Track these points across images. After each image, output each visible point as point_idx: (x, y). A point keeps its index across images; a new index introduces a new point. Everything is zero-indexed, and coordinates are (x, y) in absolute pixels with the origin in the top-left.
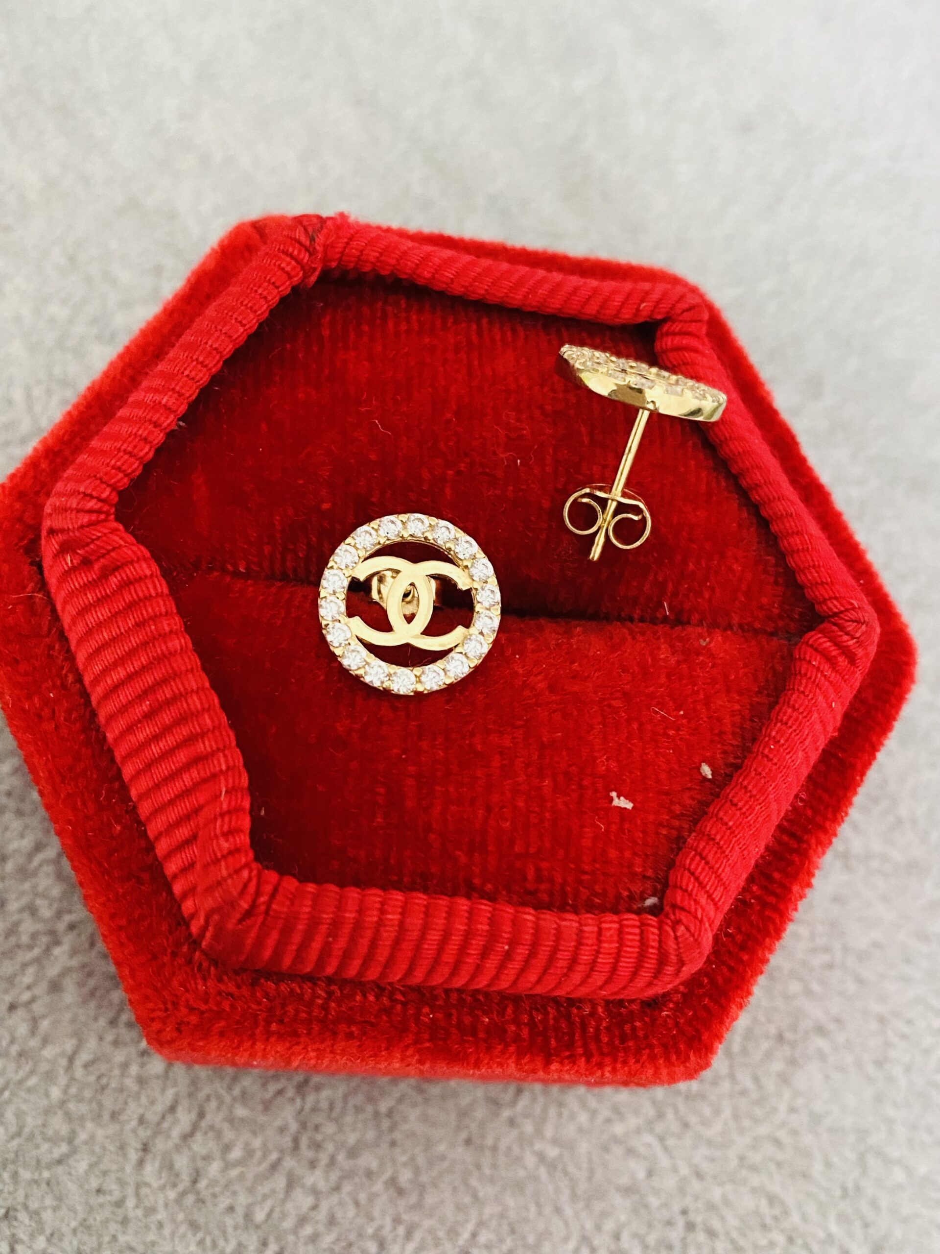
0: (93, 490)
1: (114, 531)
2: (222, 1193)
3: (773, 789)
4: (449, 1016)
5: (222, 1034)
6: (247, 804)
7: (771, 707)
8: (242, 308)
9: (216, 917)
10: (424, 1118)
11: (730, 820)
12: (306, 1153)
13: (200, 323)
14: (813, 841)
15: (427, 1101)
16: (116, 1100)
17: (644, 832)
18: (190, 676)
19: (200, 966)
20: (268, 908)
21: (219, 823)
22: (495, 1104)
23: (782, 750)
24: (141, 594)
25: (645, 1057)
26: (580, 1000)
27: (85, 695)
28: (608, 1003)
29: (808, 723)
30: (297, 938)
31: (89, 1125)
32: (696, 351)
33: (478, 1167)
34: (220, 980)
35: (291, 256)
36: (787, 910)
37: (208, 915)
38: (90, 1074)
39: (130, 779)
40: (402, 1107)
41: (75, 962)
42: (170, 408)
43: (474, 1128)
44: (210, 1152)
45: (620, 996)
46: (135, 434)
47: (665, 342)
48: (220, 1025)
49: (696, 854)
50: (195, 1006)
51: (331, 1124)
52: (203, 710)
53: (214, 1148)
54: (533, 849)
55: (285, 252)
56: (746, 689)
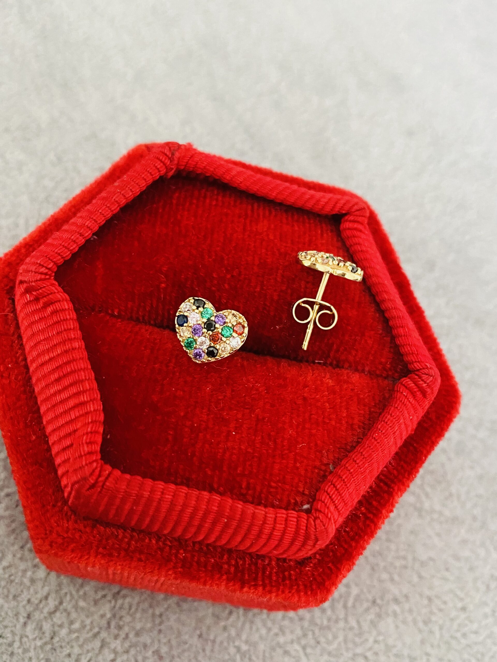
0: (45, 263)
1: (52, 285)
2: (66, 647)
3: (376, 456)
4: (193, 556)
5: (73, 551)
6: (101, 430)
7: (380, 414)
8: (133, 183)
9: (77, 486)
10: (178, 620)
11: (351, 469)
12: (114, 631)
13: (110, 188)
14: (396, 488)
15: (181, 611)
16: (17, 589)
17: (306, 470)
18: (81, 361)
19: (66, 514)
20: (104, 484)
21: (85, 438)
22: (217, 617)
23: (383, 436)
24: (62, 318)
25: (293, 591)
26: (263, 556)
27: (27, 368)
28: (278, 559)
29: (397, 424)
30: (118, 501)
32: (361, 231)
33: (204, 650)
34: (76, 522)
35: (161, 161)
36: (379, 522)
37: (73, 485)
38: (5, 573)
39: (43, 413)
40: (167, 613)
41: (7, 513)
42: (89, 227)
43: (204, 629)
44: (63, 623)
45: (284, 556)
46: (70, 238)
47: (345, 225)
48: (73, 546)
49: (332, 484)
50: (61, 534)
51: (129, 617)
52: (86, 380)
53: (65, 621)
54: (247, 472)
55: (158, 159)
56: (368, 404)
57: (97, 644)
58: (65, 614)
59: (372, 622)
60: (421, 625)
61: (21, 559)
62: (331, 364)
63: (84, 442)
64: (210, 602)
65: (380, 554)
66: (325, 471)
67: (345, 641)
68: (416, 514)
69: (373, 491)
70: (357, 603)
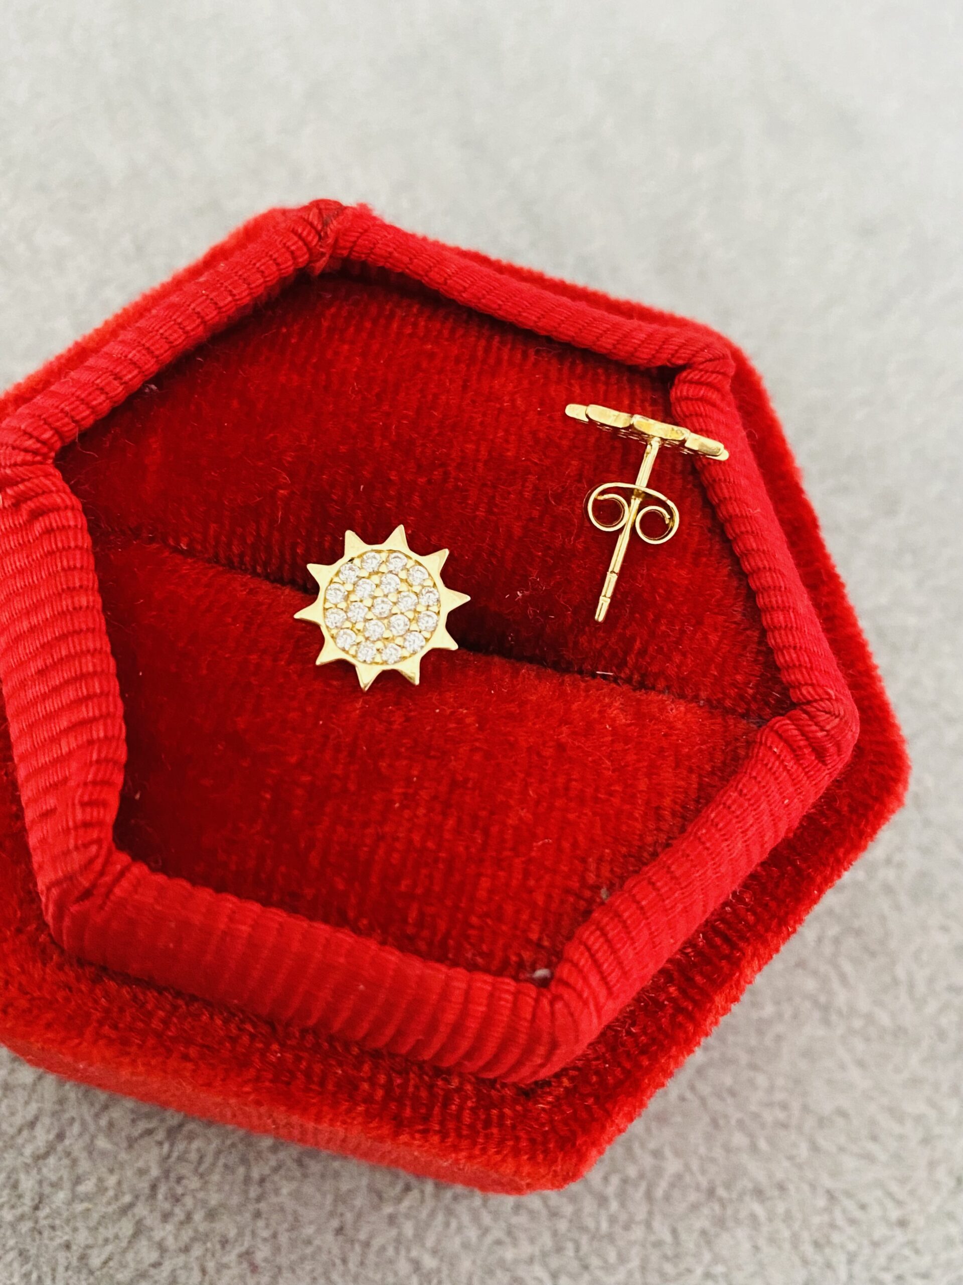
0: (35, 429)
1: (47, 475)
2: (62, 1228)
3: (700, 876)
4: (299, 1059)
5: (49, 1026)
6: (119, 779)
7: (720, 789)
8: (236, 278)
9: (55, 892)
10: (296, 1195)
11: (643, 899)
12: (162, 1203)
14: (749, 951)
15: (305, 1176)
17: (549, 897)
18: (90, 635)
19: (43, 951)
20: (110, 891)
21: (80, 791)
22: (378, 1195)
23: (718, 836)
24: (60, 545)
25: (506, 1151)
26: (449, 1071)
28: (481, 1081)
29: (753, 813)
32: (714, 405)
33: (344, 1261)
34: (60, 967)
35: (300, 237)
36: (705, 1020)
37: (49, 889)
39: (15, 740)
40: (276, 1178)
42: (135, 363)
43: (349, 1217)
44: (61, 1178)
45: (491, 1076)
46: (93, 382)
47: (680, 390)
48: (49, 1016)
49: (598, 928)
50: (28, 989)
51: (196, 1179)
52: (95, 673)
53: (65, 1177)
54: (419, 891)
55: (295, 232)
56: (698, 767)
57: (126, 1227)
58: (66, 1161)
59: (704, 1233)
60: (808, 1249)
62: (629, 680)
63: (76, 801)
64: (365, 1165)
65: (733, 1093)
66: (590, 901)
67: (643, 1268)
68: (817, 1015)
69: (699, 953)
70: (676, 1193)
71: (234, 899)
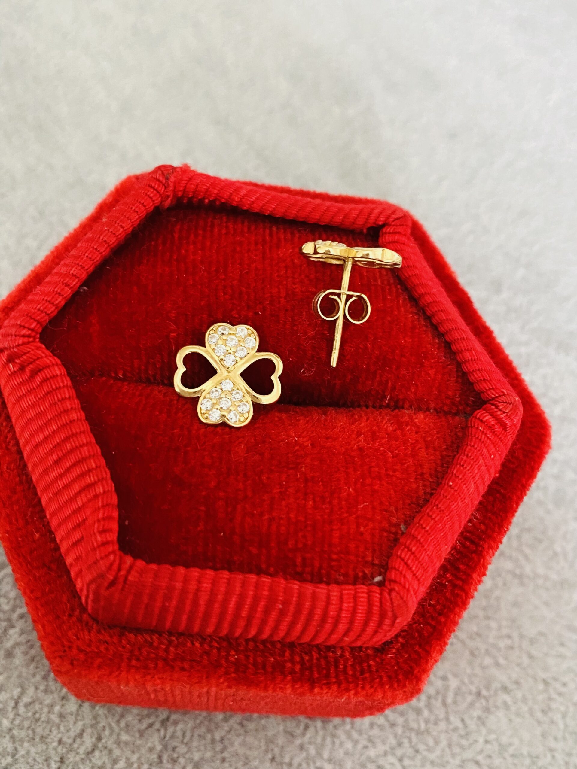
0: (26, 323)
1: (38, 348)
3: (455, 507)
4: (247, 657)
5: (100, 667)
6: (115, 514)
7: (454, 457)
8: (123, 218)
9: (93, 587)
10: (244, 744)
11: (427, 526)
12: (168, 765)
13: (97, 227)
14: (486, 546)
15: (246, 732)
16: (44, 728)
17: (373, 535)
18: (83, 436)
19: (87, 624)
20: (126, 579)
21: (96, 525)
22: (290, 735)
23: (460, 483)
24: (54, 387)
25: (376, 685)
26: (334, 647)
27: (20, 452)
28: (352, 649)
29: (477, 466)
30: (145, 599)
31: (26, 745)
32: (403, 243)
34: (99, 632)
35: (154, 188)
36: (470, 589)
37: (88, 585)
38: (28, 711)
39: (46, 505)
40: (229, 736)
41: (23, 639)
42: (75, 275)
43: (277, 750)
44: (104, 763)
45: (359, 644)
46: (53, 291)
47: (384, 238)
48: (98, 661)
49: (405, 547)
50: (83, 648)
51: (183, 746)
52: (90, 456)
53: (107, 761)
54: (300, 545)
55: (151, 187)
56: (438, 447)
58: (105, 752)
59: (479, 718)
60: (539, 715)
61: (46, 691)
62: (388, 406)
65: (478, 635)
66: (396, 534)
67: (450, 746)
68: (516, 581)
69: (458, 552)
70: (459, 698)
71: (198, 570)
